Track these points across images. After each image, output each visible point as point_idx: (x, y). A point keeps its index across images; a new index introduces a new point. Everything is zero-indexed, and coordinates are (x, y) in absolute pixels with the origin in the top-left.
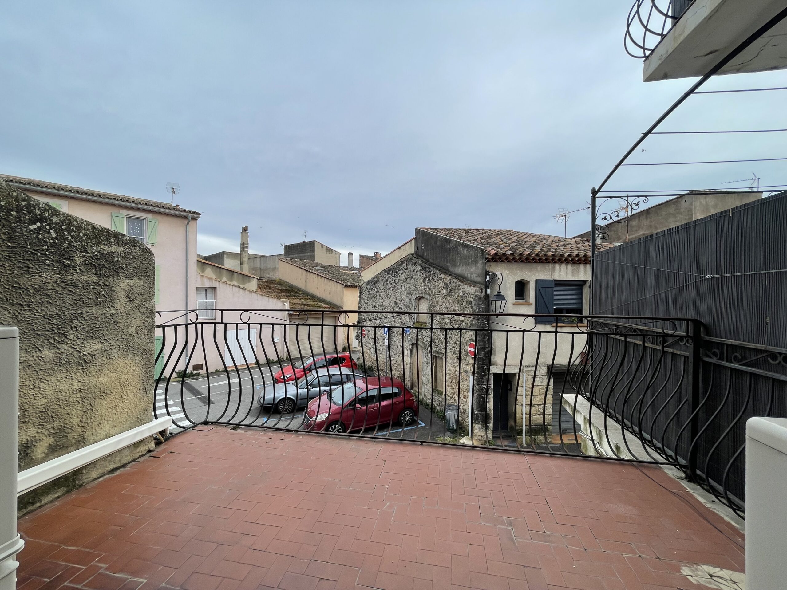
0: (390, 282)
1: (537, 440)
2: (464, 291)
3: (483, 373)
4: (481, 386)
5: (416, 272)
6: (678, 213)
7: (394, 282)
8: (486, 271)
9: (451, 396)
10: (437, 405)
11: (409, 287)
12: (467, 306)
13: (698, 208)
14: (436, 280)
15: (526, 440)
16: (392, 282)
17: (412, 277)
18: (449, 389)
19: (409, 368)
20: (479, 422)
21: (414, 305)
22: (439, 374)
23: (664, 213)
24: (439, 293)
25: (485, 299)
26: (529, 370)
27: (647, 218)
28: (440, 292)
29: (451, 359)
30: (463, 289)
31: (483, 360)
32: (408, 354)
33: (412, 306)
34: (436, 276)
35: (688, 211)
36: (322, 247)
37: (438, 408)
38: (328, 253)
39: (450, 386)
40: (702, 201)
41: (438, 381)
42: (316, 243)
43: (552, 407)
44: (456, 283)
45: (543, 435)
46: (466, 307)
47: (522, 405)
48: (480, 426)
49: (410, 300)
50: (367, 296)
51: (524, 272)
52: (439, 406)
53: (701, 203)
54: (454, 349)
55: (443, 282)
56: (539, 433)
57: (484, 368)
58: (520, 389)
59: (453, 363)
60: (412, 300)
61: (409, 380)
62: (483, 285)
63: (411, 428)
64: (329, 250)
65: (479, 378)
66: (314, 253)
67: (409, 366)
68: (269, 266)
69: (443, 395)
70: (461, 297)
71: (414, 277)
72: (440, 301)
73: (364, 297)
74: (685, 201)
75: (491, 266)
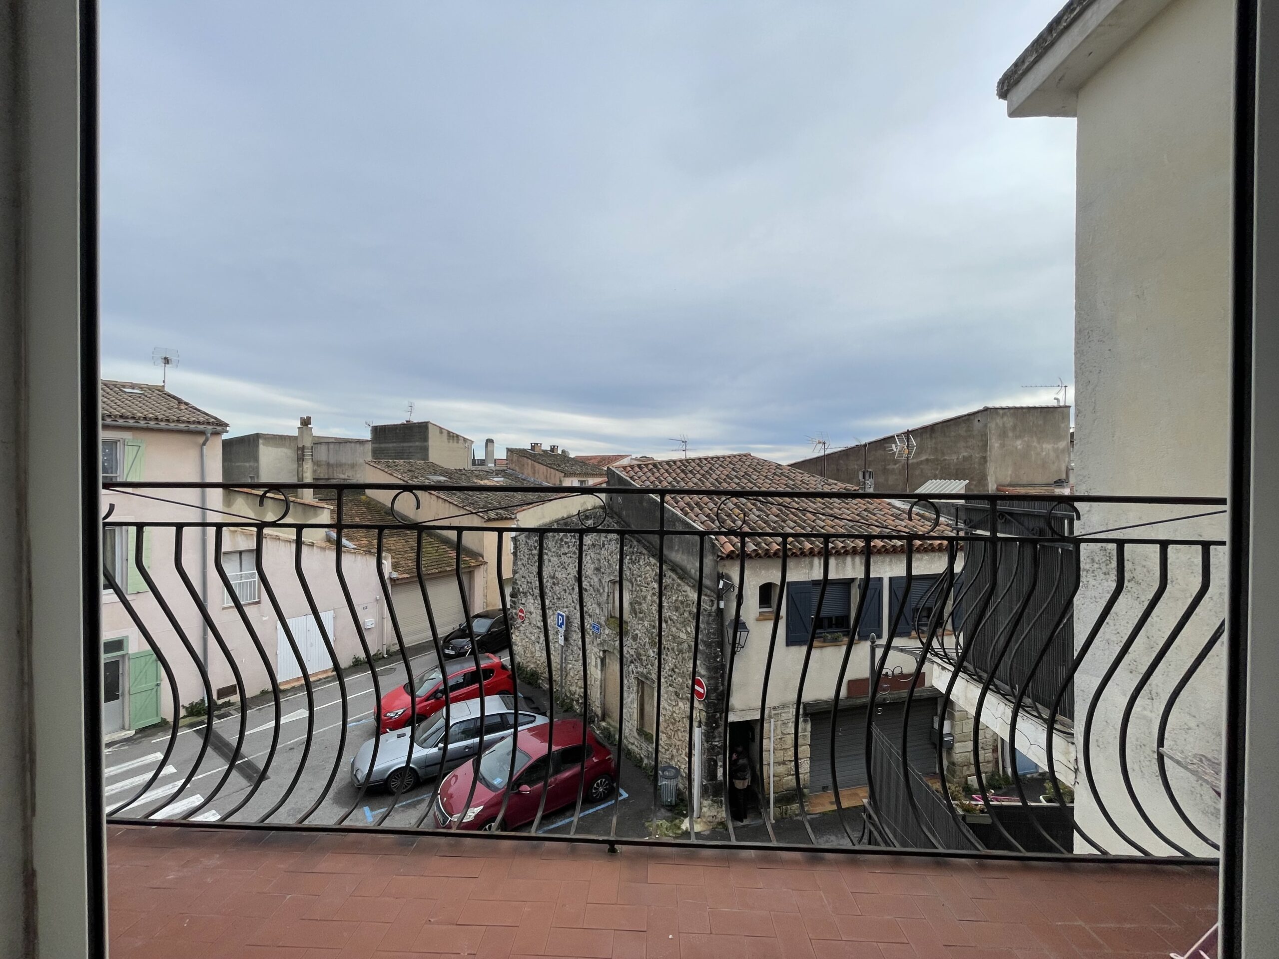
0: (566, 542)
1: (789, 811)
2: (686, 596)
3: (714, 725)
4: (711, 744)
5: (610, 540)
6: (969, 436)
7: (574, 546)
8: (718, 573)
9: (666, 747)
10: (645, 756)
11: (599, 560)
12: (690, 619)
13: (993, 432)
14: (641, 563)
15: (774, 814)
16: (570, 544)
17: (604, 546)
18: (663, 736)
19: (599, 687)
20: (709, 797)
21: (606, 590)
22: (647, 708)
23: (953, 434)
24: (646, 585)
25: (717, 615)
26: (778, 714)
27: (931, 437)
28: (648, 584)
29: (667, 692)
30: (684, 591)
31: (715, 705)
32: (596, 665)
33: (604, 591)
34: (643, 557)
35: (982, 435)
36: (441, 433)
37: (646, 761)
38: (451, 441)
39: (665, 733)
40: (998, 421)
41: (646, 718)
42: (430, 426)
43: (809, 762)
44: (673, 580)
45: (797, 803)
46: (689, 621)
47: (769, 764)
48: (710, 802)
49: (600, 580)
50: (527, 556)
51: (770, 571)
52: (648, 758)
53: (997, 424)
54: (670, 678)
55: (653, 570)
56: (793, 801)
57: (717, 717)
58: (765, 742)
59: (670, 700)
60: (603, 582)
61: (599, 706)
62: (714, 593)
63: (606, 805)
64: (453, 437)
65: (708, 733)
66: (426, 444)
67: (598, 683)
68: (343, 461)
69: (654, 744)
70: (682, 603)
71: (606, 546)
72: (649, 597)
73: (522, 557)
74: (979, 421)
75: (725, 566)
